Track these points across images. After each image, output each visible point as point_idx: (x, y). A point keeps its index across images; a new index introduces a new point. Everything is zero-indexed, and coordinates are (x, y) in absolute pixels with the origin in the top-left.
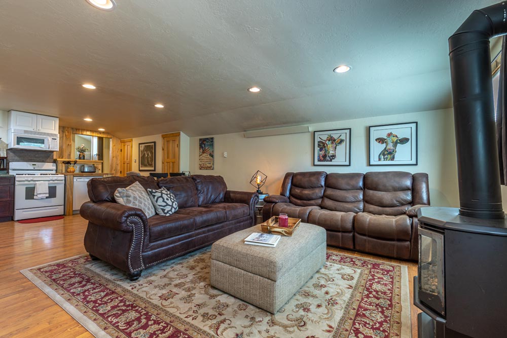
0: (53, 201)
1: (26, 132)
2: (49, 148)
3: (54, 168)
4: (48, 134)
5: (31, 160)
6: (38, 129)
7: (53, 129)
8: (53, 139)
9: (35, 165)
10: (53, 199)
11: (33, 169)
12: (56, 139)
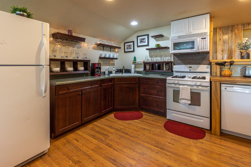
0: (197, 110)
1: (179, 37)
2: (198, 49)
3: (209, 70)
4: (198, 35)
5: (190, 62)
6: (189, 32)
7: (204, 28)
8: (202, 39)
9: (191, 67)
10: (197, 107)
11: (189, 71)
12: (205, 38)
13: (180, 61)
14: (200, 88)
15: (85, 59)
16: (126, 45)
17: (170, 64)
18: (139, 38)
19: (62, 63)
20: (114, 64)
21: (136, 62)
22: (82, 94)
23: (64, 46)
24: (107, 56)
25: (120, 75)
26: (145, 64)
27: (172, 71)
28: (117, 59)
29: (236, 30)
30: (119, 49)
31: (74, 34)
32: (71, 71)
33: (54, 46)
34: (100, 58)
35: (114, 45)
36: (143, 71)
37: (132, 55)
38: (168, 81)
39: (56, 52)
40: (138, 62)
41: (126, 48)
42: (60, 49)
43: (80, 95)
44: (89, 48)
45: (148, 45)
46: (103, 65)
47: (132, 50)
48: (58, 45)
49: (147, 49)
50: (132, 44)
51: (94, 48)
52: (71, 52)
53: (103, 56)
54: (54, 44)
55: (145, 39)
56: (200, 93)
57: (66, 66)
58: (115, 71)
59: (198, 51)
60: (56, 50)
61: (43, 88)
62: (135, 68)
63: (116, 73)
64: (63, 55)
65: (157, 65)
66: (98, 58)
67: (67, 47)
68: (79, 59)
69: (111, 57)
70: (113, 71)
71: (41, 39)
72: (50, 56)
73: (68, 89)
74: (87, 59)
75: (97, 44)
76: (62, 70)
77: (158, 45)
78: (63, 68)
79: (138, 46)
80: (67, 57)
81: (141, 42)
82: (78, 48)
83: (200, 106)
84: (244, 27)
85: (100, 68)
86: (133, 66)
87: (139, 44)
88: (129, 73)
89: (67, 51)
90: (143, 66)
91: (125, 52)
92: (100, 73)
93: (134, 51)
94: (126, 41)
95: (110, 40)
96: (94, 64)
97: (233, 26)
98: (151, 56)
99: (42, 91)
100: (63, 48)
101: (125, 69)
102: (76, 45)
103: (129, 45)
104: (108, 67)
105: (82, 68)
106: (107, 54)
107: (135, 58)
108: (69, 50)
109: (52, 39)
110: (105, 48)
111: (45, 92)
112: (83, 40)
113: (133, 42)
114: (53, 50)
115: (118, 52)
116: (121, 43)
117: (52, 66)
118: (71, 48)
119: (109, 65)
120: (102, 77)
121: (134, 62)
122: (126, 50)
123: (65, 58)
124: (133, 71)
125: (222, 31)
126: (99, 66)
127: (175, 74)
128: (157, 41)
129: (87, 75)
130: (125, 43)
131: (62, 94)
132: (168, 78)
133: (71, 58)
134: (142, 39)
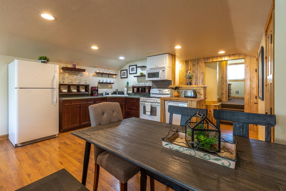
1: (151, 69)
4: (161, 68)
7: (164, 64)
8: (163, 71)
9: (160, 90)
10: (155, 117)
11: (159, 93)
12: (164, 71)
13: (155, 86)
14: (156, 104)
15: (86, 84)
16: (122, 72)
17: (150, 88)
18: (131, 67)
19: (69, 86)
20: (112, 88)
21: (128, 86)
22: (80, 107)
23: (70, 75)
24: (105, 81)
25: (115, 96)
26: (133, 87)
27: (150, 93)
28: (113, 83)
29: (200, 62)
30: (116, 76)
31: (77, 67)
32: (75, 92)
33: (63, 75)
34: (99, 83)
35: (112, 73)
36: (132, 93)
37: (126, 81)
38: (141, 100)
39: (65, 79)
40: (129, 86)
41: (122, 75)
42: (67, 77)
43: (79, 107)
44: (89, 75)
45: (136, 73)
46: (100, 88)
47: (126, 76)
48: (66, 75)
49: (135, 77)
50: (126, 71)
51: (93, 76)
52: (76, 79)
53: (101, 82)
54: (63, 74)
55: (134, 68)
56: (156, 107)
57: (71, 89)
58: (111, 93)
59: (161, 79)
60: (65, 78)
61: (55, 101)
62: (128, 90)
63: (112, 95)
64: (69, 81)
65: (140, 88)
66: (97, 83)
67: (72, 75)
68: (81, 84)
69: (108, 82)
70: (109, 93)
71: (54, 74)
72: (59, 82)
73: (71, 103)
74: (87, 84)
75: (96, 73)
76: (69, 92)
77: (142, 73)
78: (69, 90)
79: (130, 74)
80: (72, 82)
81: (132, 70)
82: (80, 76)
83: (156, 116)
84: (205, 61)
85: (97, 91)
86: (126, 89)
87: (131, 72)
88: (122, 94)
89: (72, 78)
90: (132, 89)
91: (121, 78)
92: (98, 94)
93: (127, 77)
94: (122, 69)
95: (109, 69)
96: (92, 88)
97: (198, 59)
98: (138, 82)
99: (54, 102)
100: (70, 76)
101: (118, 92)
102: (79, 74)
103: (124, 73)
104: (106, 90)
105: (84, 90)
106: (105, 80)
107: (128, 83)
108: (74, 78)
109: (62, 71)
110: (103, 75)
111: (56, 102)
112: (84, 70)
113: (127, 70)
114: (63, 78)
115: (116, 78)
116: (118, 71)
117: (61, 88)
118: (75, 77)
119: (107, 88)
120: (99, 97)
121: (127, 86)
122: (122, 77)
123: (71, 83)
124: (125, 93)
125: (192, 63)
126: (96, 89)
127: (152, 95)
128: (142, 70)
129: (88, 95)
130: (121, 71)
131: (67, 106)
132: (141, 98)
133: (76, 83)
134: (132, 68)
